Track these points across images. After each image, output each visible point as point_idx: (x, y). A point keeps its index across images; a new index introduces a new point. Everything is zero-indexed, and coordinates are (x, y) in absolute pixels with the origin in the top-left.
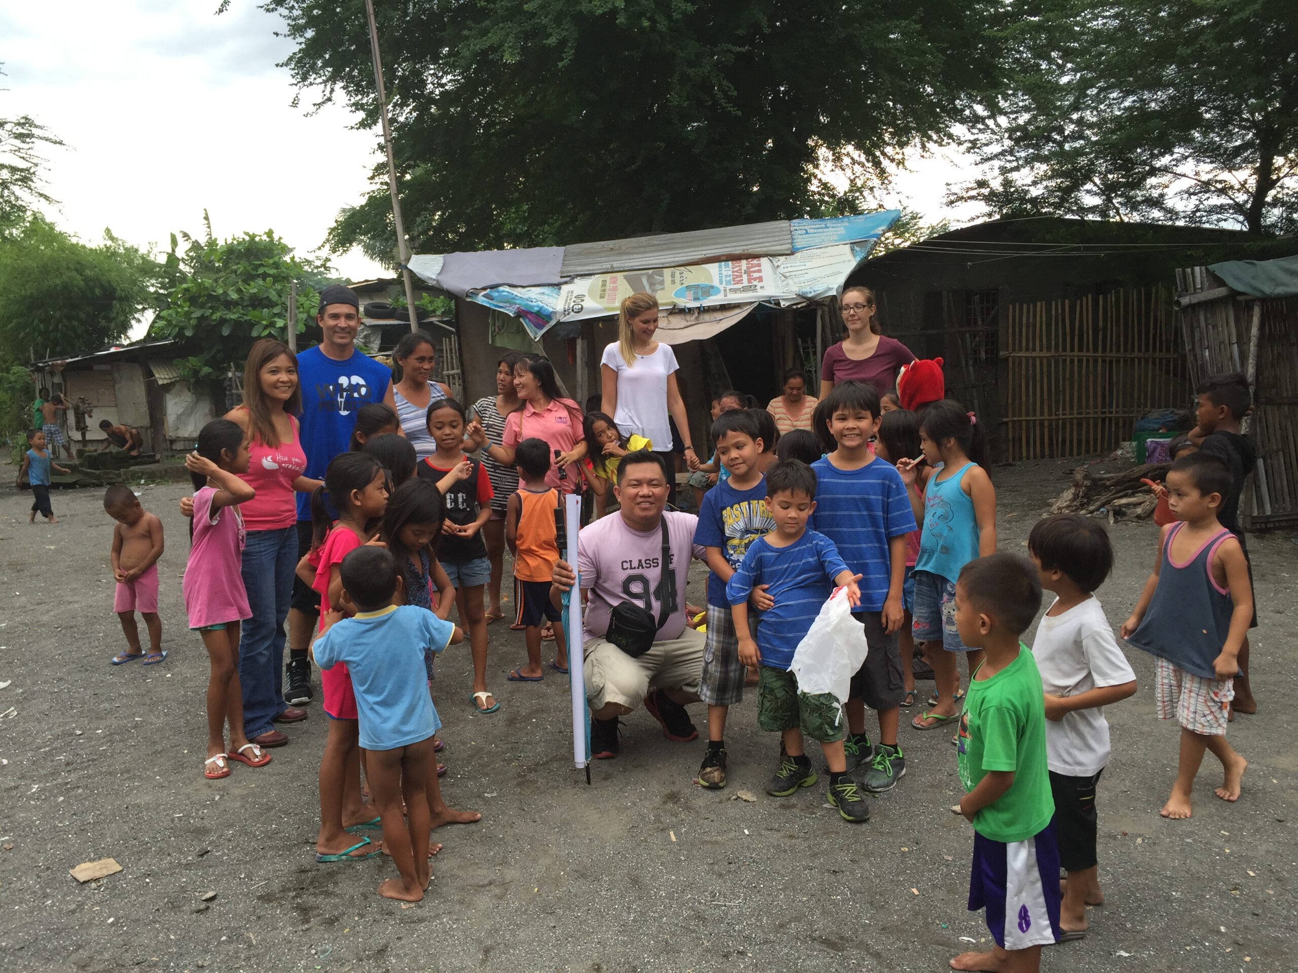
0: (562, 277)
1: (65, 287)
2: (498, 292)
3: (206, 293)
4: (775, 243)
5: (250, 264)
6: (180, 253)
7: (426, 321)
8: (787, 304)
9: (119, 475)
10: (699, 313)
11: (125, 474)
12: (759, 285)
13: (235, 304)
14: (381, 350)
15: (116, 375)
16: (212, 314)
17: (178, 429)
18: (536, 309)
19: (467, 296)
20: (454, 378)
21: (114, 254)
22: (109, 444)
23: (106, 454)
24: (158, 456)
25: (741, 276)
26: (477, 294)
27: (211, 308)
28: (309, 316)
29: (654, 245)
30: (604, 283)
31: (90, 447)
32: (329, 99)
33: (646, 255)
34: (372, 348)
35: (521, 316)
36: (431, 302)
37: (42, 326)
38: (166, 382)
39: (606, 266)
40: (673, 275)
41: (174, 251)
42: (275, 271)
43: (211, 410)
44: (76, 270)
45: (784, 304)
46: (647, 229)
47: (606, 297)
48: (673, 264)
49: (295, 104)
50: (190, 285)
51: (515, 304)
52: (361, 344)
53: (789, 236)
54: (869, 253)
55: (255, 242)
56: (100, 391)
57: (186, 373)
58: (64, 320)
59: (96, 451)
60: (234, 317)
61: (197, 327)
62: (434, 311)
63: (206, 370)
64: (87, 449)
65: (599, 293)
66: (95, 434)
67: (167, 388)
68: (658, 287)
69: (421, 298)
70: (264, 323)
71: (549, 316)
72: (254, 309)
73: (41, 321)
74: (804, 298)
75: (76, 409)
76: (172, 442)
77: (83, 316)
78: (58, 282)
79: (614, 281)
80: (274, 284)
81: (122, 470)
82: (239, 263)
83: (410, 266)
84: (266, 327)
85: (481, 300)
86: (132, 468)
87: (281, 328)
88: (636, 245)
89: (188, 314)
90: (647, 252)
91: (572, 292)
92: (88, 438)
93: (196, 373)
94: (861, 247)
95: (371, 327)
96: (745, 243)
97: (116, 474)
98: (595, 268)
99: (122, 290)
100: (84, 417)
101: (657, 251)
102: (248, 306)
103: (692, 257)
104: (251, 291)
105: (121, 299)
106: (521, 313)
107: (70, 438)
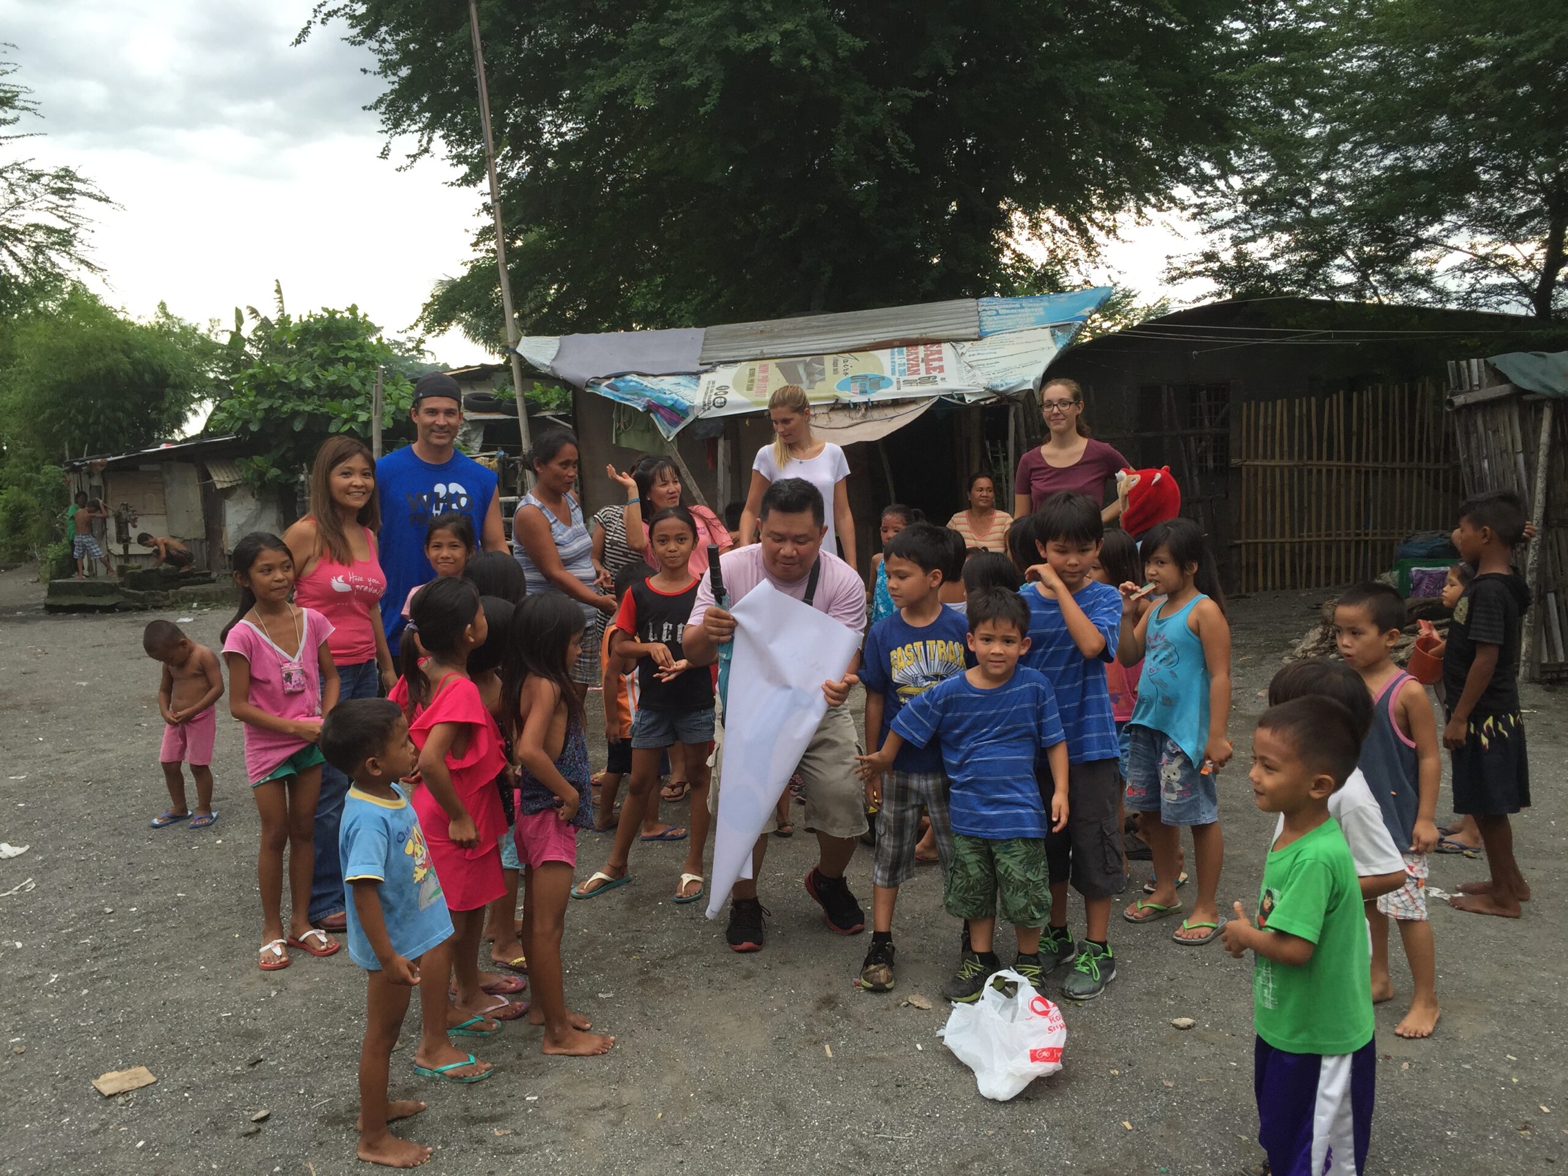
0: (701, 365)
1: (110, 371)
2: (624, 381)
3: (276, 380)
4: (959, 326)
5: (329, 346)
6: (246, 332)
7: (537, 415)
8: (973, 399)
9: (167, 598)
10: (866, 409)
11: (173, 596)
12: (939, 376)
13: (310, 393)
14: (482, 450)
15: (167, 477)
16: (282, 405)
18: (670, 402)
19: (587, 386)
21: (169, 333)
23: (152, 571)
24: (214, 575)
25: (918, 365)
26: (600, 384)
27: (281, 397)
28: (398, 409)
29: (812, 328)
30: (752, 372)
31: (133, 563)
32: (426, 150)
33: (803, 339)
34: (473, 448)
35: (651, 411)
36: (544, 393)
37: (80, 417)
38: (225, 485)
39: (756, 351)
40: (835, 364)
41: (238, 329)
42: (359, 354)
43: (278, 520)
44: (123, 351)
45: (969, 399)
46: (804, 308)
47: (755, 389)
48: (836, 350)
49: (384, 155)
50: (257, 370)
51: (645, 396)
53: (977, 318)
54: (1073, 339)
55: (336, 320)
56: (147, 496)
57: (250, 476)
58: (107, 411)
59: (140, 567)
60: (308, 408)
61: (264, 421)
62: (547, 404)
63: (274, 472)
64: (129, 565)
65: (746, 383)
67: (227, 493)
68: (817, 377)
69: (532, 388)
70: (344, 416)
71: (685, 412)
72: (332, 400)
73: (79, 412)
74: (994, 392)
75: (118, 517)
77: (128, 406)
78: (101, 364)
79: (765, 369)
80: (356, 370)
81: (171, 592)
82: (316, 345)
83: (519, 350)
84: (346, 421)
85: (603, 391)
86: (183, 589)
87: (363, 422)
88: (791, 327)
89: (253, 405)
90: (804, 335)
91: (714, 382)
92: (130, 552)
93: (261, 475)
94: (1064, 331)
95: (472, 422)
96: (922, 325)
97: (163, 596)
98: (742, 353)
99: (177, 376)
100: (127, 527)
101: (816, 334)
102: (325, 396)
103: (856, 343)
104: (329, 378)
105: (175, 387)
106: (652, 408)
107: (109, 551)
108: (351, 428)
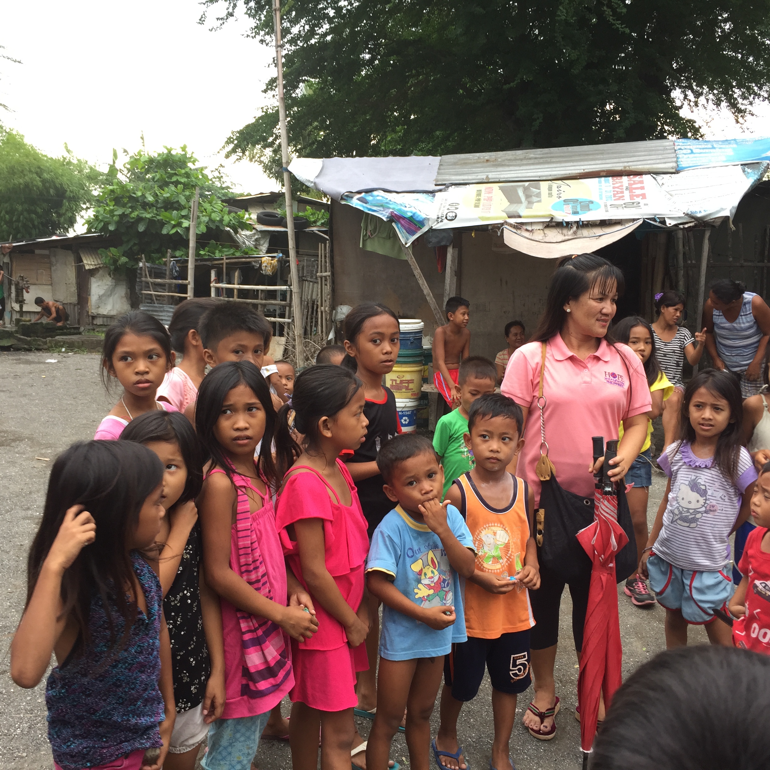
0: (436, 185)
1: (27, 185)
2: (372, 196)
3: (128, 195)
4: (658, 161)
5: (166, 172)
6: (119, 165)
7: (307, 230)
8: (673, 223)
9: (45, 343)
10: (577, 228)
11: (50, 342)
12: (642, 202)
13: (151, 205)
14: (268, 251)
15: (53, 259)
16: (131, 213)
17: (99, 307)
18: (410, 214)
19: (342, 199)
20: (326, 280)
21: (69, 163)
22: (42, 315)
23: (37, 324)
24: (82, 329)
25: (622, 192)
26: (352, 198)
27: (131, 207)
28: (210, 220)
29: (530, 159)
30: (479, 193)
31: (26, 318)
32: (231, 15)
33: (521, 168)
34: (261, 250)
35: (393, 221)
36: (313, 214)
37: (7, 216)
38: (92, 267)
39: (482, 176)
40: (550, 189)
41: (114, 162)
42: (186, 180)
43: (126, 294)
44: (37, 173)
45: (670, 223)
46: (517, 145)
47: (481, 206)
48: (550, 178)
49: (202, 21)
50: (115, 187)
51: (389, 208)
52: (252, 246)
53: (674, 155)
54: (762, 176)
55: (171, 155)
56: (39, 271)
57: (107, 262)
58: (25, 213)
59: (30, 321)
60: (148, 216)
61: (118, 223)
62: (315, 222)
63: (124, 259)
64: (23, 319)
65: (474, 202)
66: (30, 307)
67: (92, 272)
68: (534, 199)
69: (305, 210)
70: (173, 222)
71: (422, 223)
72: (166, 211)
73: (7, 213)
74: (693, 217)
75: (17, 285)
76: (94, 317)
77: (39, 210)
78: (21, 181)
79: (490, 191)
80: (183, 191)
81: (48, 339)
82: (157, 172)
83: (290, 168)
84: (174, 226)
85: (355, 203)
86: (57, 337)
87: (186, 228)
88: (512, 157)
89: (112, 211)
90: (523, 165)
91: (446, 200)
92: (24, 309)
93: (115, 261)
94: (753, 169)
95: (262, 232)
96: (626, 160)
97: (43, 342)
98: (470, 177)
99: (71, 191)
100: (22, 292)
101: (533, 164)
102: (161, 208)
103: (570, 172)
104: (164, 195)
105: (70, 199)
106: (394, 218)
107: (12, 308)
108: (177, 231)
